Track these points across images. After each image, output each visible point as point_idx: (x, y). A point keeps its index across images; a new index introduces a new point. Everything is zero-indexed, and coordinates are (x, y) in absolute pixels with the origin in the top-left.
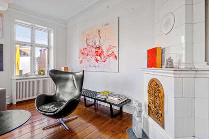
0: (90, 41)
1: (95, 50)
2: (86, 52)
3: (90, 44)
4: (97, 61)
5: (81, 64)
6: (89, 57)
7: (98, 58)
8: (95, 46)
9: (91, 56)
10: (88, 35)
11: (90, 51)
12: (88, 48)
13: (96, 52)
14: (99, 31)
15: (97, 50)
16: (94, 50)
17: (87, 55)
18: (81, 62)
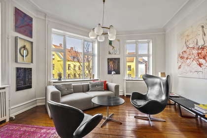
0: (190, 42)
1: (197, 52)
2: (186, 56)
3: (191, 46)
4: (200, 65)
5: (180, 70)
6: (188, 61)
7: (202, 61)
8: (198, 46)
9: (192, 60)
10: (188, 36)
11: (190, 54)
12: (188, 51)
13: (198, 54)
14: (203, 27)
15: (200, 51)
16: (195, 52)
17: (187, 59)
18: (180, 67)
